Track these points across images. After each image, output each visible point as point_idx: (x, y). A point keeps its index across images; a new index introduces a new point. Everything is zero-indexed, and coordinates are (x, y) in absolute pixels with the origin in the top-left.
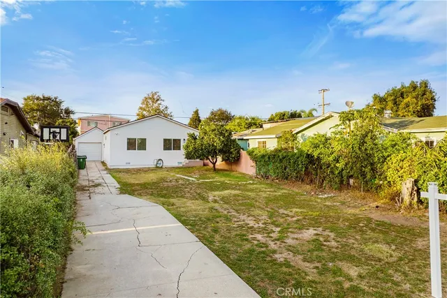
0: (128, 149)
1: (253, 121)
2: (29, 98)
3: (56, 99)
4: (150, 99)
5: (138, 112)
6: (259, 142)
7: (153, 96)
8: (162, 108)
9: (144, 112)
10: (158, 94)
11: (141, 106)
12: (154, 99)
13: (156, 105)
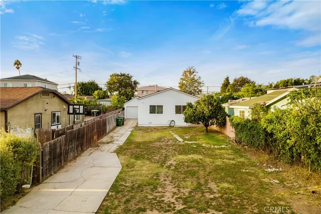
0: (150, 113)
1: (260, 88)
2: (113, 75)
3: (128, 75)
4: (188, 72)
5: (180, 82)
6: (240, 111)
7: (190, 70)
8: (196, 78)
9: (184, 82)
10: (194, 68)
11: (182, 77)
12: (191, 72)
13: (192, 76)
